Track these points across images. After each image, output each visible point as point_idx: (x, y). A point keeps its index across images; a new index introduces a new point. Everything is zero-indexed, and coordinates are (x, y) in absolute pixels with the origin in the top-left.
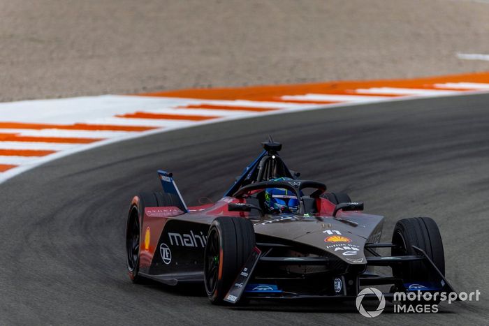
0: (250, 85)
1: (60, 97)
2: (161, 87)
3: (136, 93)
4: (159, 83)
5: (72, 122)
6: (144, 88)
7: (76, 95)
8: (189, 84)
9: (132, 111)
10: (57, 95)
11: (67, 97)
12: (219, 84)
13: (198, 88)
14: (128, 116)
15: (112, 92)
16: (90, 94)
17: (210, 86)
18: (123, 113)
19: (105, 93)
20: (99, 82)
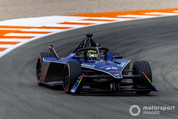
0: (106, 11)
1: (37, 17)
2: (74, 13)
3: (65, 15)
4: (73, 11)
5: (41, 26)
6: (68, 13)
7: (42, 16)
8: (84, 11)
9: (63, 22)
10: (36, 16)
11: (39, 16)
12: (95, 11)
13: (87, 13)
14: (61, 23)
15: (56, 15)
16: (48, 15)
17: (91, 12)
18: (60, 22)
19: (53, 15)
20: (51, 11)
